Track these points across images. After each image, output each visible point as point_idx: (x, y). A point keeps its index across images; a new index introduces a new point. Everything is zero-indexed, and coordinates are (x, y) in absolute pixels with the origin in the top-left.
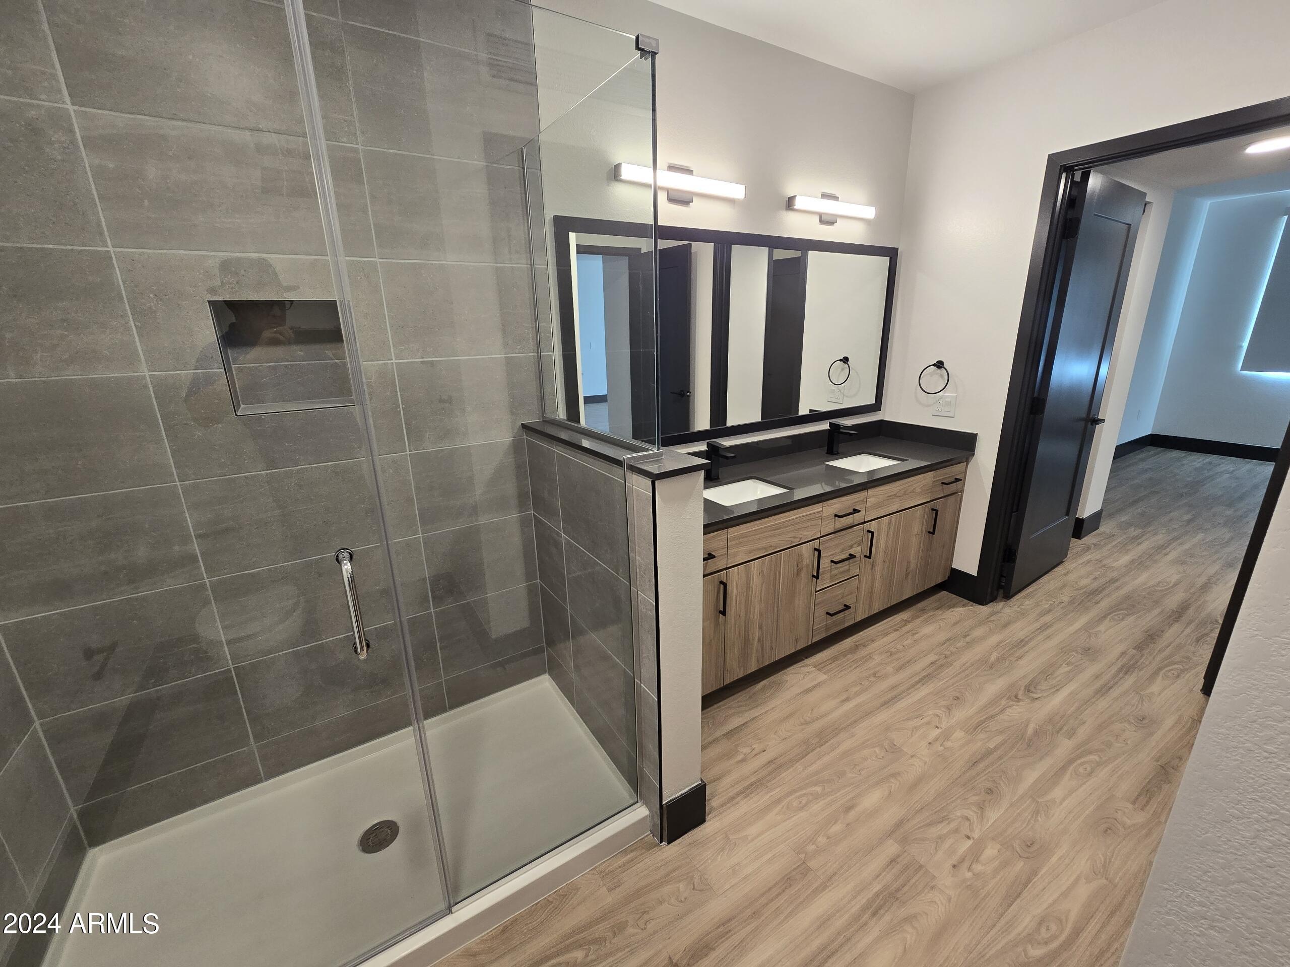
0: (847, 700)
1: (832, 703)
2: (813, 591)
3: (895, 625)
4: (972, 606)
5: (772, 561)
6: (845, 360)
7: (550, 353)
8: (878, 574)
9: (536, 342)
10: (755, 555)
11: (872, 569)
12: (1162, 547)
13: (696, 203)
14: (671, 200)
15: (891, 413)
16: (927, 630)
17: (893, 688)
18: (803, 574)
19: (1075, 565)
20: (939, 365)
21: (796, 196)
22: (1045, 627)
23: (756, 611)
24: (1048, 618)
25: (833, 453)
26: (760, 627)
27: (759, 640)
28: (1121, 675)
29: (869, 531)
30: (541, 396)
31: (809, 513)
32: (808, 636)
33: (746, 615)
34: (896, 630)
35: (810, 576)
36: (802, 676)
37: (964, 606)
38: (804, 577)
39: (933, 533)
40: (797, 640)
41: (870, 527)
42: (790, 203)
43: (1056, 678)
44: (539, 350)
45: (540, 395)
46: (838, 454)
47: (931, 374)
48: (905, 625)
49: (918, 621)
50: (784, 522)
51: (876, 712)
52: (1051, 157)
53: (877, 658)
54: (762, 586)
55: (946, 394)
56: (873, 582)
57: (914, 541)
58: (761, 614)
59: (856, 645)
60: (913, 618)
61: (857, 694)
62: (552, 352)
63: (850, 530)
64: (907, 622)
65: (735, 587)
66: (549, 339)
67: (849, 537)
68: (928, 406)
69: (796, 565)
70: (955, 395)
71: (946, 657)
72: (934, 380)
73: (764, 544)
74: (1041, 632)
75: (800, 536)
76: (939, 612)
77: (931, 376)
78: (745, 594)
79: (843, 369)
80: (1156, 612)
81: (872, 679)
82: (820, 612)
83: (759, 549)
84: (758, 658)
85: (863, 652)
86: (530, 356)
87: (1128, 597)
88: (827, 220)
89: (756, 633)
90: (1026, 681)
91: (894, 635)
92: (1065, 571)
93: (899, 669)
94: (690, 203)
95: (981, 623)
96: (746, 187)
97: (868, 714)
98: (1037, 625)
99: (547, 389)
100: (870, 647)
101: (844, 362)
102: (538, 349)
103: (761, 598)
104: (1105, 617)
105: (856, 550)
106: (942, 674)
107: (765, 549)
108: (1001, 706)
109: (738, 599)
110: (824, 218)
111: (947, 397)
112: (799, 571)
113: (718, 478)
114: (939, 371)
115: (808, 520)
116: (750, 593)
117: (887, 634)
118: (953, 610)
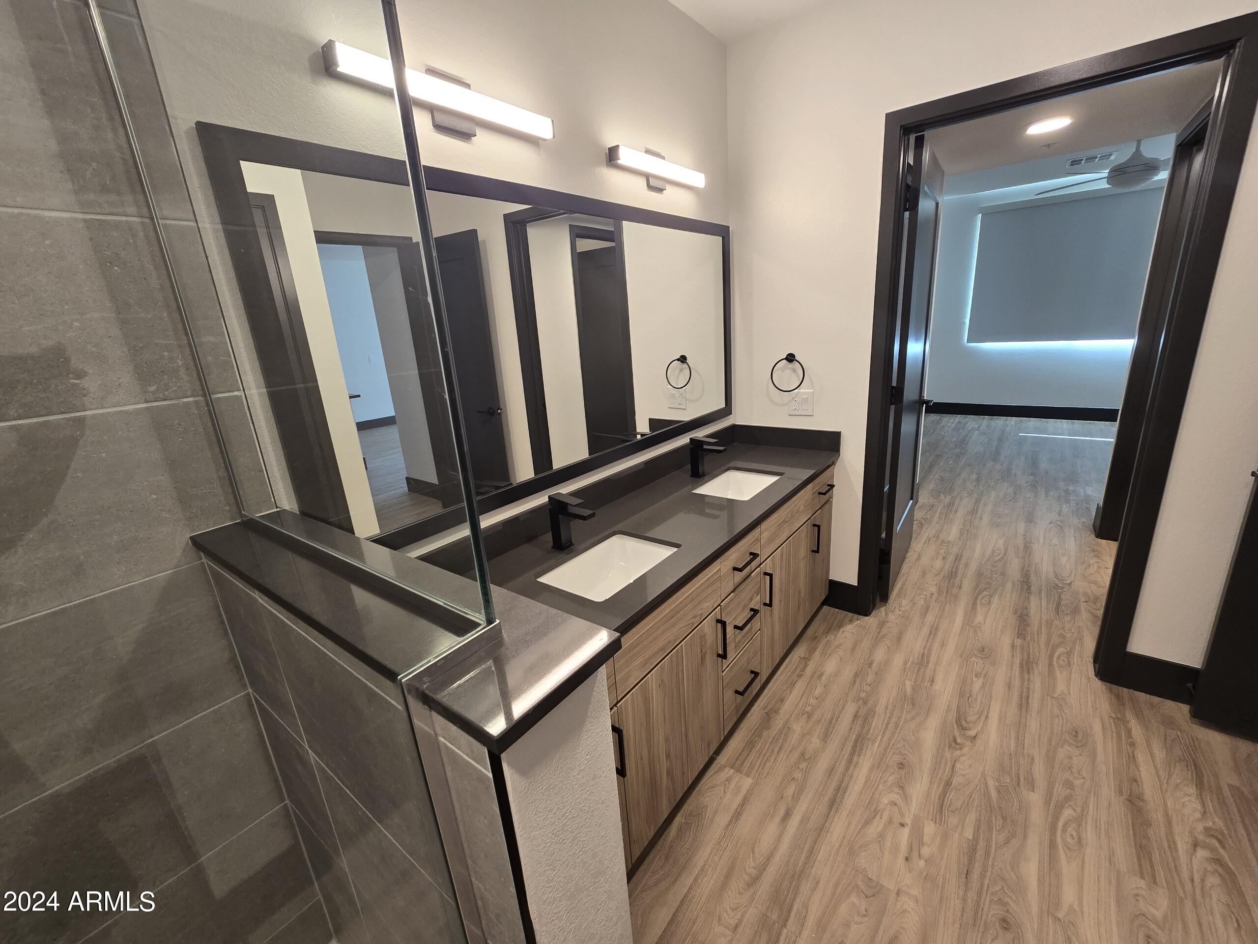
0: (787, 815)
1: (772, 828)
2: (720, 672)
3: (796, 668)
4: (858, 620)
5: (672, 661)
6: (683, 359)
7: (236, 393)
8: (776, 619)
9: (195, 375)
10: (651, 664)
11: (771, 616)
12: (974, 512)
13: (482, 138)
14: (439, 128)
15: (742, 416)
16: (830, 666)
17: (831, 771)
18: (708, 657)
19: (920, 545)
20: (791, 358)
21: (618, 146)
22: (933, 631)
23: (661, 738)
24: (930, 618)
25: (699, 475)
26: (668, 756)
27: (668, 774)
28: (1026, 676)
29: (766, 574)
30: (229, 475)
31: (707, 577)
32: (720, 729)
33: (649, 752)
34: (800, 676)
35: (715, 656)
36: (722, 789)
37: (851, 621)
38: (710, 658)
39: (817, 551)
40: (709, 745)
41: (766, 568)
42: (612, 155)
43: (976, 700)
44: (206, 391)
45: (226, 474)
46: (704, 475)
47: (783, 370)
48: (806, 666)
49: (817, 654)
50: (681, 603)
51: (827, 825)
52: (888, 116)
53: (797, 727)
54: (664, 701)
55: (801, 391)
56: (773, 630)
57: (802, 566)
58: (667, 739)
59: (767, 713)
60: (809, 653)
61: (796, 798)
62: (239, 390)
63: (749, 580)
64: (806, 660)
65: (631, 722)
66: (228, 365)
67: (749, 587)
68: (784, 405)
69: (699, 651)
70: (812, 391)
71: (865, 703)
72: (787, 376)
73: (661, 643)
74: (933, 639)
75: (700, 612)
76: (831, 637)
77: (783, 371)
78: (645, 725)
79: (681, 370)
80: (1009, 586)
81: (803, 765)
82: (729, 694)
83: (656, 654)
84: (669, 797)
85: (778, 723)
86: (188, 403)
87: (979, 575)
88: (655, 184)
89: (664, 765)
90: (952, 715)
91: (800, 685)
92: (916, 556)
93: (826, 737)
94: (473, 138)
95: (877, 641)
96: (553, 121)
97: (821, 830)
98: (926, 630)
99: (241, 461)
100: (782, 711)
101: (682, 362)
102: (203, 389)
103: (665, 716)
104: (974, 604)
105: (755, 603)
106: (871, 731)
107: (663, 649)
108: (949, 763)
109: (637, 737)
110: (653, 182)
111: (804, 393)
112: (703, 659)
113: (572, 544)
114: (790, 365)
115: (707, 588)
116: (651, 720)
117: (793, 685)
118: (843, 630)
